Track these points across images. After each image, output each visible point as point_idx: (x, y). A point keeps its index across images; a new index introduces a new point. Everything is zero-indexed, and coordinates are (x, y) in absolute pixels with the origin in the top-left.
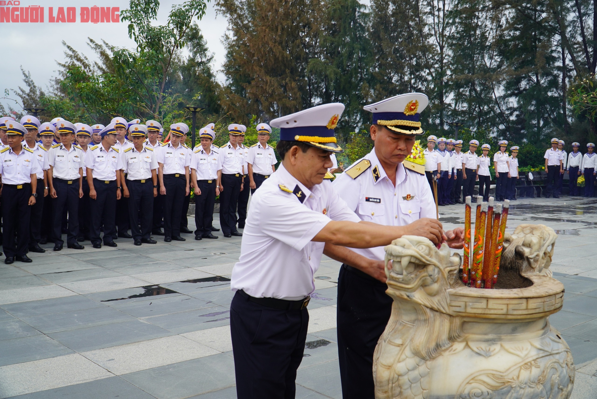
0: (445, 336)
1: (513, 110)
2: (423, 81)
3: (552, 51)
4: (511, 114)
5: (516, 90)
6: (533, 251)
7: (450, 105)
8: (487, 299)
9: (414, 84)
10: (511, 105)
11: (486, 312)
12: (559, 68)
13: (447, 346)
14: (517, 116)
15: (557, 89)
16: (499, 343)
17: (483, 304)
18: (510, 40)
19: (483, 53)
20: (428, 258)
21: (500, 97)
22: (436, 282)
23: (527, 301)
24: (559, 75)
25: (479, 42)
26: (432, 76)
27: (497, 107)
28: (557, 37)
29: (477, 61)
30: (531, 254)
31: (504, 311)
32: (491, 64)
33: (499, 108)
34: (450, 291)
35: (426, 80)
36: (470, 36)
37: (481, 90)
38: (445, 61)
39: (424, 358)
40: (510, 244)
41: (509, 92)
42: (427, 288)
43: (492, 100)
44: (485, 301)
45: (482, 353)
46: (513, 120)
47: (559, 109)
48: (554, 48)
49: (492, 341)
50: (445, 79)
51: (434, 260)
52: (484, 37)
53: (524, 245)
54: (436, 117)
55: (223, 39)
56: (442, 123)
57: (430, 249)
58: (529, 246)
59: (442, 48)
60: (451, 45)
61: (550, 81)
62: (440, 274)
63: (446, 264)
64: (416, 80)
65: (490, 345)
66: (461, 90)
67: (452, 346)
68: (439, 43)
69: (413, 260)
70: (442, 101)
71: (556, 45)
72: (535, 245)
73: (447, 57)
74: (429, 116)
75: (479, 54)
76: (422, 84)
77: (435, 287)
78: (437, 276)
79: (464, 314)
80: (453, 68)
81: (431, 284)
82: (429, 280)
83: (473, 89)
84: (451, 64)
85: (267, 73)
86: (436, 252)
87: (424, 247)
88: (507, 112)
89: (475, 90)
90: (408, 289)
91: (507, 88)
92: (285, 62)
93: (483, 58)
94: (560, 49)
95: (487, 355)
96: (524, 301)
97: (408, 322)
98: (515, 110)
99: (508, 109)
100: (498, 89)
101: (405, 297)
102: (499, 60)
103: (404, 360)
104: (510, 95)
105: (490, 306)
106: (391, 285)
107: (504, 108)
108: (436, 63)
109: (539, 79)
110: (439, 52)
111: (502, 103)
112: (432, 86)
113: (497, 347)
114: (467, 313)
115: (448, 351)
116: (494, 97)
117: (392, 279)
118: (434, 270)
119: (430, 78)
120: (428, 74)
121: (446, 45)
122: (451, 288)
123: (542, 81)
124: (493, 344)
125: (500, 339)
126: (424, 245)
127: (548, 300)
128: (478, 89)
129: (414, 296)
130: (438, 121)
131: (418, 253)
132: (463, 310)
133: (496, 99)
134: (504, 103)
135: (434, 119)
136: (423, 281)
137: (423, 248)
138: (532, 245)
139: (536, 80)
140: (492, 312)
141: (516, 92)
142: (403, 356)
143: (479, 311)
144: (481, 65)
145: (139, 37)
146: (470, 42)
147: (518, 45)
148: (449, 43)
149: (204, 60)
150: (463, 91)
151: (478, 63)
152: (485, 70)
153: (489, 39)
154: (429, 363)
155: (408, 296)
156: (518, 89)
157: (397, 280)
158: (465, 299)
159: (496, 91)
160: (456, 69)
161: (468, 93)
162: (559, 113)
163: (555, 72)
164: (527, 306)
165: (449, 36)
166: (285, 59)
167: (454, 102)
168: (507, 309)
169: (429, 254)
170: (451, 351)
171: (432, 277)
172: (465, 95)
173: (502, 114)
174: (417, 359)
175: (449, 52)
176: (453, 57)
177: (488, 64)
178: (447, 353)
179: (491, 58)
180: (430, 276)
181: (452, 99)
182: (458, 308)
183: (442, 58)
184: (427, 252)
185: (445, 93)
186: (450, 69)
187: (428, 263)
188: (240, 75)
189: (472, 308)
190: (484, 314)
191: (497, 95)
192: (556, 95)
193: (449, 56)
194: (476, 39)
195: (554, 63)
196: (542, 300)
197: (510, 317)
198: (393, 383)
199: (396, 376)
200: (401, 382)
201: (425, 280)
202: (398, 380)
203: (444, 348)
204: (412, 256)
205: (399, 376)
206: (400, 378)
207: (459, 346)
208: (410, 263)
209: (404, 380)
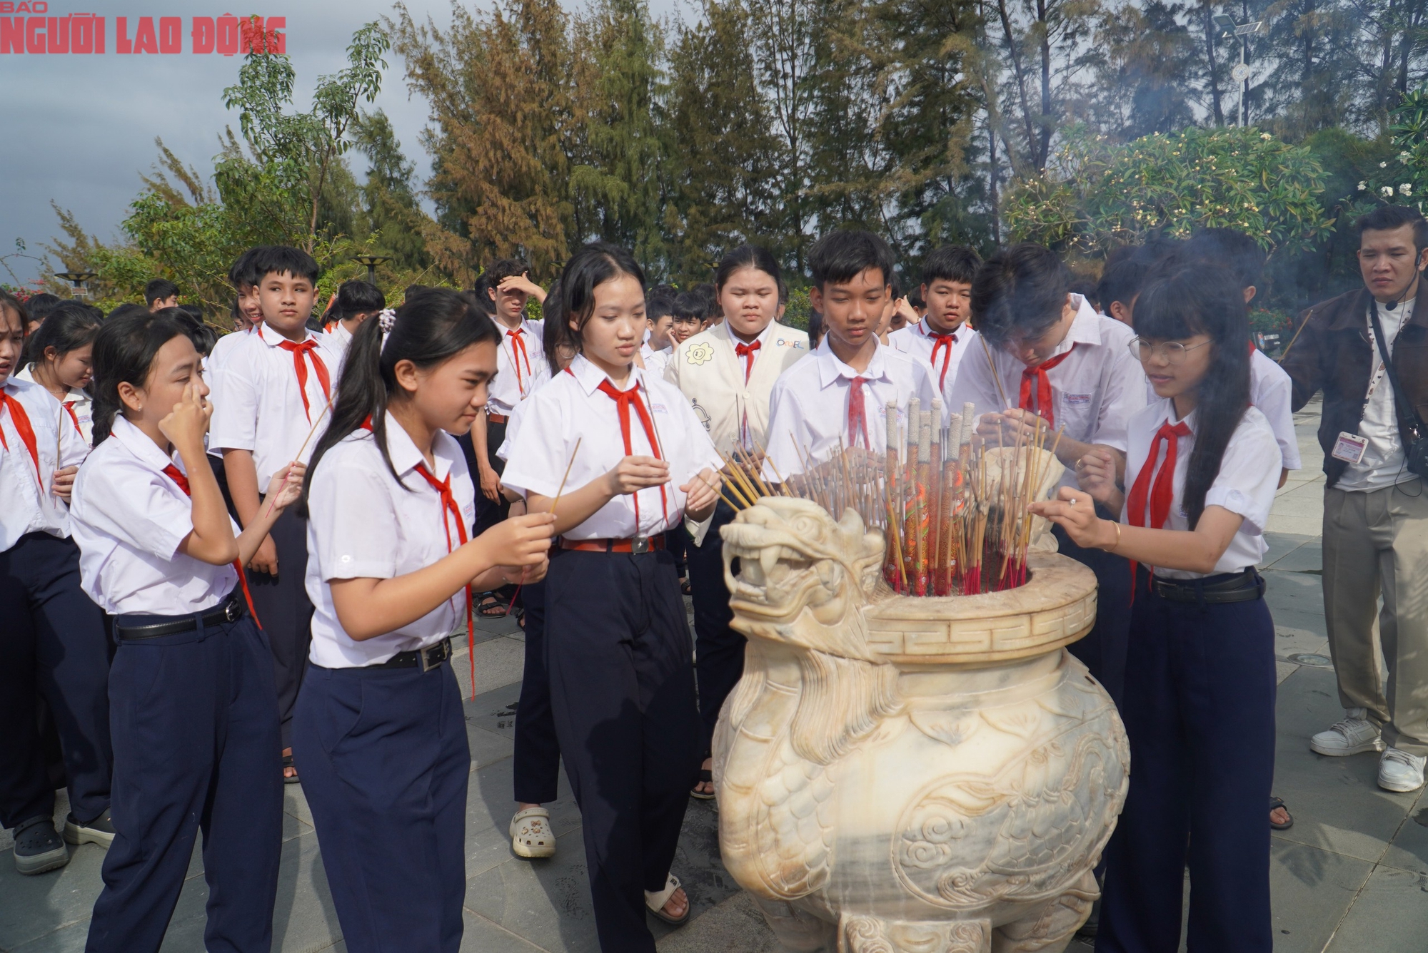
0: (862, 710)
1: (915, 239)
2: (766, 198)
3: (974, 138)
4: (911, 246)
5: (917, 205)
7: (812, 236)
8: (949, 622)
9: (752, 203)
10: (910, 231)
11: (947, 651)
12: (984, 166)
13: (867, 729)
14: (921, 248)
15: (982, 200)
16: (976, 710)
17: (939, 634)
18: (904, 123)
19: (861, 146)
20: (818, 545)
21: (892, 219)
23: (1031, 620)
24: (985, 177)
25: (852, 129)
26: (780, 188)
27: (888, 235)
28: (982, 114)
29: (852, 159)
31: (985, 646)
32: (874, 164)
33: (892, 236)
34: (868, 611)
35: (771, 196)
36: (838, 119)
37: (862, 209)
38: (800, 164)
39: (820, 762)
41: (906, 210)
42: (820, 609)
43: (881, 226)
44: (943, 629)
45: (943, 737)
46: (914, 257)
47: (988, 234)
48: (976, 133)
49: (959, 710)
50: (801, 193)
51: (831, 549)
52: (861, 120)
54: (791, 258)
55: (422, 137)
56: (800, 268)
57: (821, 525)
59: (793, 140)
60: (808, 136)
61: (970, 188)
62: (846, 576)
63: (857, 553)
64: (754, 197)
65: (958, 718)
66: (829, 210)
67: (878, 727)
68: (788, 133)
69: (787, 554)
70: (799, 230)
71: (980, 128)
73: (802, 157)
74: (779, 256)
75: (854, 148)
76: (764, 203)
77: (836, 606)
78: (838, 581)
79: (900, 659)
80: (813, 174)
81: (829, 600)
82: (823, 592)
83: (848, 208)
84: (810, 167)
85: (505, 193)
86: (834, 531)
87: (808, 521)
88: (904, 244)
89: (852, 209)
90: (779, 617)
91: (903, 203)
92: (533, 174)
93: (861, 155)
94: (986, 134)
95: (952, 740)
96: (1025, 620)
97: (783, 684)
98: (916, 238)
99: (905, 238)
100: (889, 206)
101: (774, 635)
102: (888, 157)
103: (778, 771)
104: (909, 215)
105: (955, 637)
106: (741, 610)
107: (899, 237)
108: (786, 167)
109: (953, 185)
110: (790, 147)
111: (896, 228)
112: (781, 207)
114: (908, 655)
115: (870, 739)
116: (883, 220)
117: (743, 596)
118: (832, 570)
119: (776, 192)
120: (774, 186)
121: (800, 136)
122: (869, 602)
123: (959, 190)
124: (964, 714)
125: (976, 702)
126: (808, 517)
128: (857, 207)
129: (792, 632)
130: (794, 264)
131: (795, 536)
132: (899, 651)
133: (886, 222)
134: (899, 228)
135: (787, 260)
136: (810, 596)
137: (805, 525)
139: (947, 188)
140: (959, 649)
141: (917, 209)
142: (777, 764)
143: (933, 650)
144: (858, 166)
145: (263, 136)
146: (838, 129)
147: (917, 130)
148: (804, 132)
149: (396, 175)
150: (831, 212)
151: (854, 164)
152: (867, 173)
153: (869, 123)
154: (832, 769)
155: (780, 633)
156: (920, 204)
157: (755, 599)
158: (901, 626)
159: (885, 210)
160: (818, 174)
161: (839, 215)
162: (987, 241)
163: (979, 173)
164: (1031, 631)
165: (804, 120)
166: (533, 170)
167: (818, 231)
168: (992, 641)
169: (819, 537)
170: (875, 740)
171: (829, 586)
172: (835, 218)
173: (896, 246)
174: (807, 765)
175: (804, 146)
176: (813, 156)
177: (870, 165)
178: (868, 744)
179: (875, 154)
180: (825, 584)
181: (816, 227)
182: (887, 645)
183: (795, 159)
184: (814, 531)
185: (803, 216)
186: (809, 176)
187: (818, 556)
188: (458, 199)
189: (917, 644)
190: (943, 655)
191: (888, 215)
192: (982, 211)
193: (806, 154)
194: (848, 124)
195: (975, 158)
196: (1060, 613)
197: (997, 657)
198: (758, 824)
199: (764, 808)
200: (775, 820)
201: (815, 592)
202: (769, 814)
203: (861, 734)
204: (783, 546)
205: (770, 806)
206: (773, 811)
207: (893, 726)
208: (781, 561)
209: (782, 813)
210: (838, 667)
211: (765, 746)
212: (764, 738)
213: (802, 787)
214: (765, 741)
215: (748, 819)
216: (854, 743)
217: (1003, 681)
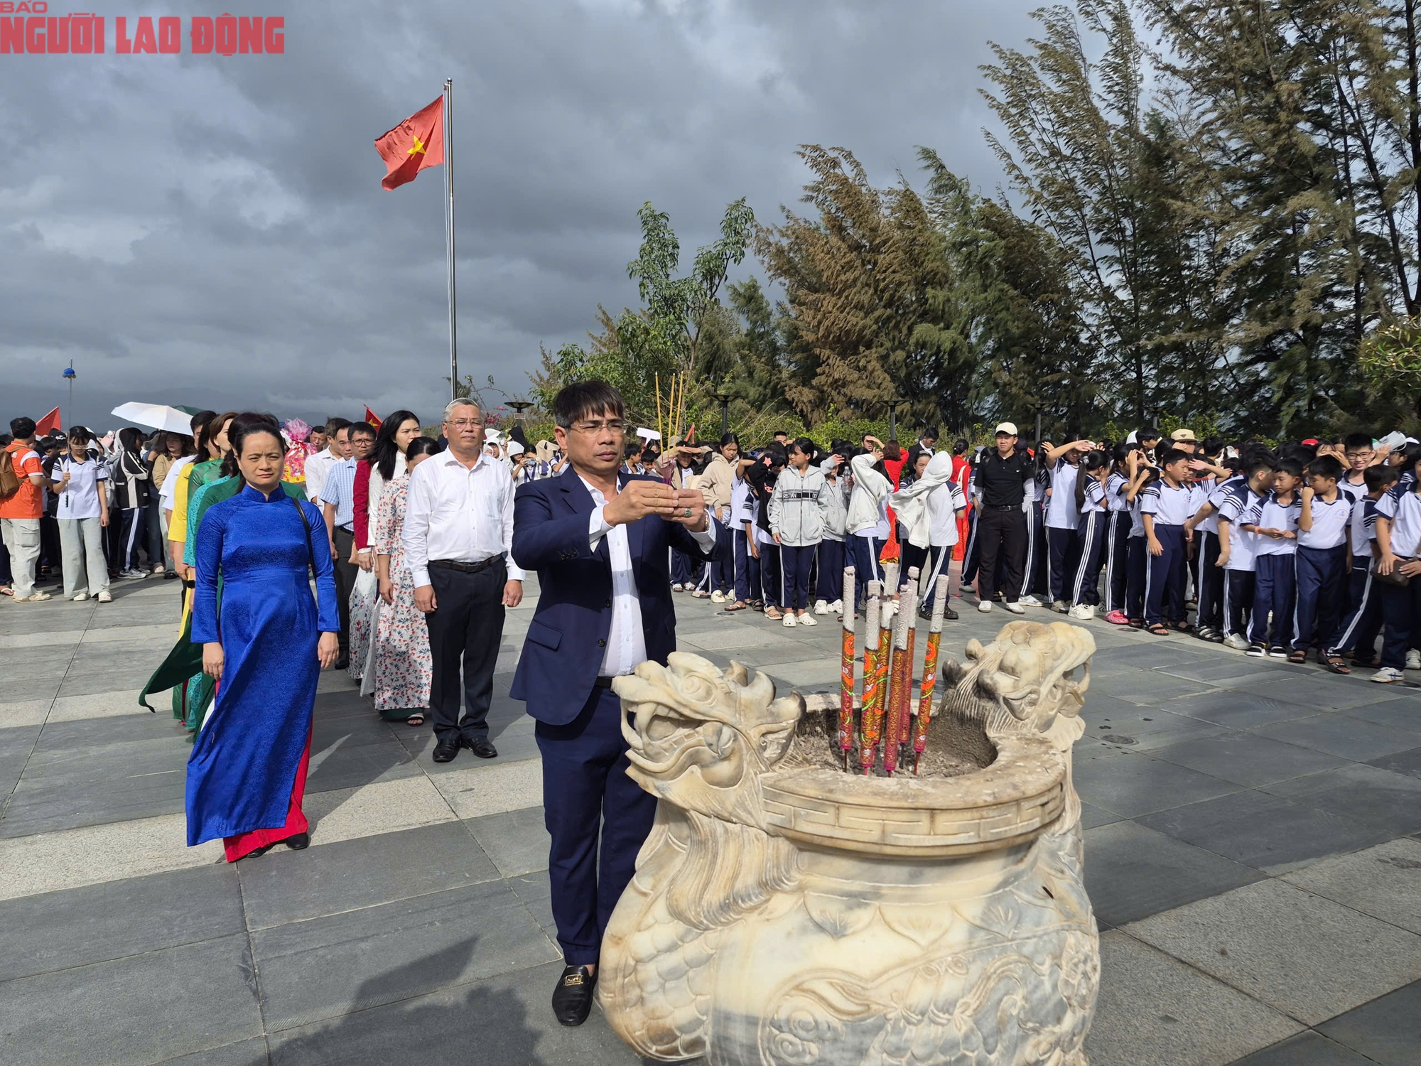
0: (752, 880)
5: (1265, 351)
6: (1021, 683)
11: (837, 835)
13: (757, 900)
16: (877, 903)
17: (829, 815)
20: (702, 709)
22: (726, 758)
23: (932, 817)
30: (1015, 688)
31: (875, 836)
34: (766, 778)
39: (696, 926)
40: (977, 664)
41: (1252, 357)
42: (706, 770)
45: (829, 927)
49: (857, 900)
51: (721, 712)
53: (1002, 668)
57: (710, 687)
58: (1011, 671)
62: (740, 740)
63: (758, 718)
65: (850, 908)
67: (767, 901)
69: (662, 711)
72: (1027, 669)
77: (724, 769)
78: (729, 744)
79: (793, 834)
81: (716, 762)
82: (708, 754)
86: (728, 693)
87: (696, 681)
90: (655, 773)
95: (837, 932)
97: (677, 839)
101: (652, 790)
103: (649, 927)
105: (844, 822)
111: (1240, 374)
113: (862, 916)
114: (799, 831)
115: (757, 912)
118: (719, 733)
122: (771, 769)
124: (859, 905)
125: (876, 895)
126: (698, 677)
127: (995, 813)
129: (669, 789)
132: (788, 825)
136: (693, 755)
138: (1018, 670)
140: (849, 834)
142: (650, 919)
145: (655, 298)
154: (711, 936)
164: (933, 829)
168: (884, 833)
169: (706, 697)
170: (760, 914)
171: (716, 748)
174: (681, 927)
178: (753, 917)
180: (711, 745)
184: (702, 692)
187: (702, 717)
189: (807, 821)
196: (976, 814)
197: (888, 850)
198: (624, 977)
199: (632, 962)
200: (641, 976)
201: (697, 751)
202: (635, 970)
203: (750, 904)
204: (659, 704)
205: (637, 962)
206: (639, 967)
207: (782, 903)
208: (656, 717)
209: (649, 972)
210: (726, 831)
211: (642, 899)
212: (644, 890)
213: (672, 948)
214: (645, 894)
215: (616, 970)
216: (739, 913)
217: (913, 878)
